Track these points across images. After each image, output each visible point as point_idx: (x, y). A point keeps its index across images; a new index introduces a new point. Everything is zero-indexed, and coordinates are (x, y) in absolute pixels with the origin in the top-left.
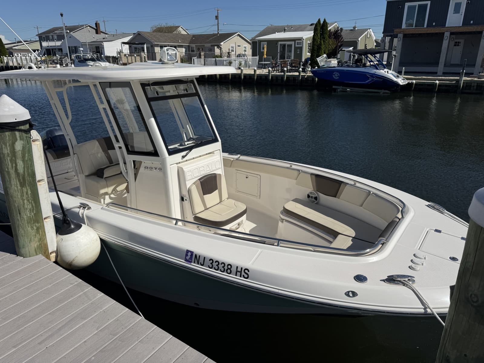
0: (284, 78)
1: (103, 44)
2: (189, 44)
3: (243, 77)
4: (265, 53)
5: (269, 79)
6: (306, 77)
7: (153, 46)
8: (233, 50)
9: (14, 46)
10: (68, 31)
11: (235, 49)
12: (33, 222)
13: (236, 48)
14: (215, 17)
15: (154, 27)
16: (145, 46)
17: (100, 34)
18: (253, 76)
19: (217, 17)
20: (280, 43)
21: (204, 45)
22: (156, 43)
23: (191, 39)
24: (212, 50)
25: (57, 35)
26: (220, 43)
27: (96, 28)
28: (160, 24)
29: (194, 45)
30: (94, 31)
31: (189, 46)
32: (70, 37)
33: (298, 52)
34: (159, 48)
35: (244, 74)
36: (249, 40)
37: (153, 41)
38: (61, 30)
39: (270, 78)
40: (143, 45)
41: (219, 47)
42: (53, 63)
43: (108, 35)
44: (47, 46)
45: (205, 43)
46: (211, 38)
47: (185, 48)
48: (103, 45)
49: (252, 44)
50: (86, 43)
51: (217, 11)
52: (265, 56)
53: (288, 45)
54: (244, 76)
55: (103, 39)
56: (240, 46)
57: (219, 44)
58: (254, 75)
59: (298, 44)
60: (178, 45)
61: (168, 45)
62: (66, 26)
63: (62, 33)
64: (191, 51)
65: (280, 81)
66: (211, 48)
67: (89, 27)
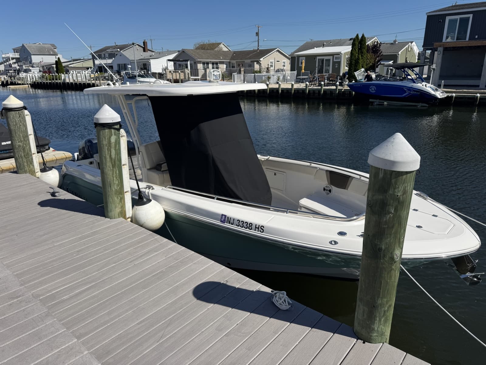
0: (321, 91)
1: (149, 61)
2: (230, 60)
3: (280, 91)
4: (303, 68)
5: (306, 93)
6: (343, 90)
7: (196, 63)
8: (272, 65)
9: (70, 64)
10: (119, 50)
11: (274, 64)
12: (118, 194)
15: (197, 44)
16: (189, 62)
17: (147, 52)
19: (257, 34)
20: (318, 58)
21: (244, 61)
22: (198, 60)
23: (232, 56)
24: (251, 65)
25: (108, 54)
26: (260, 59)
27: (144, 46)
28: (203, 42)
29: (234, 62)
30: (142, 49)
31: (230, 62)
32: (120, 55)
33: (336, 67)
34: (202, 64)
35: (281, 88)
36: (288, 56)
37: (196, 58)
38: (112, 48)
40: (187, 62)
41: (258, 63)
42: (104, 80)
43: (155, 53)
44: (100, 64)
45: (246, 59)
46: (251, 55)
47: (225, 64)
48: (150, 63)
49: (291, 59)
50: (134, 60)
51: (258, 28)
52: (303, 71)
53: (326, 60)
54: (281, 90)
55: (150, 56)
56: (279, 61)
57: (258, 60)
58: (291, 89)
59: (336, 59)
60: (220, 62)
61: (210, 61)
62: (117, 45)
63: (113, 51)
64: (231, 67)
65: (317, 94)
66: (250, 64)
67: (137, 46)
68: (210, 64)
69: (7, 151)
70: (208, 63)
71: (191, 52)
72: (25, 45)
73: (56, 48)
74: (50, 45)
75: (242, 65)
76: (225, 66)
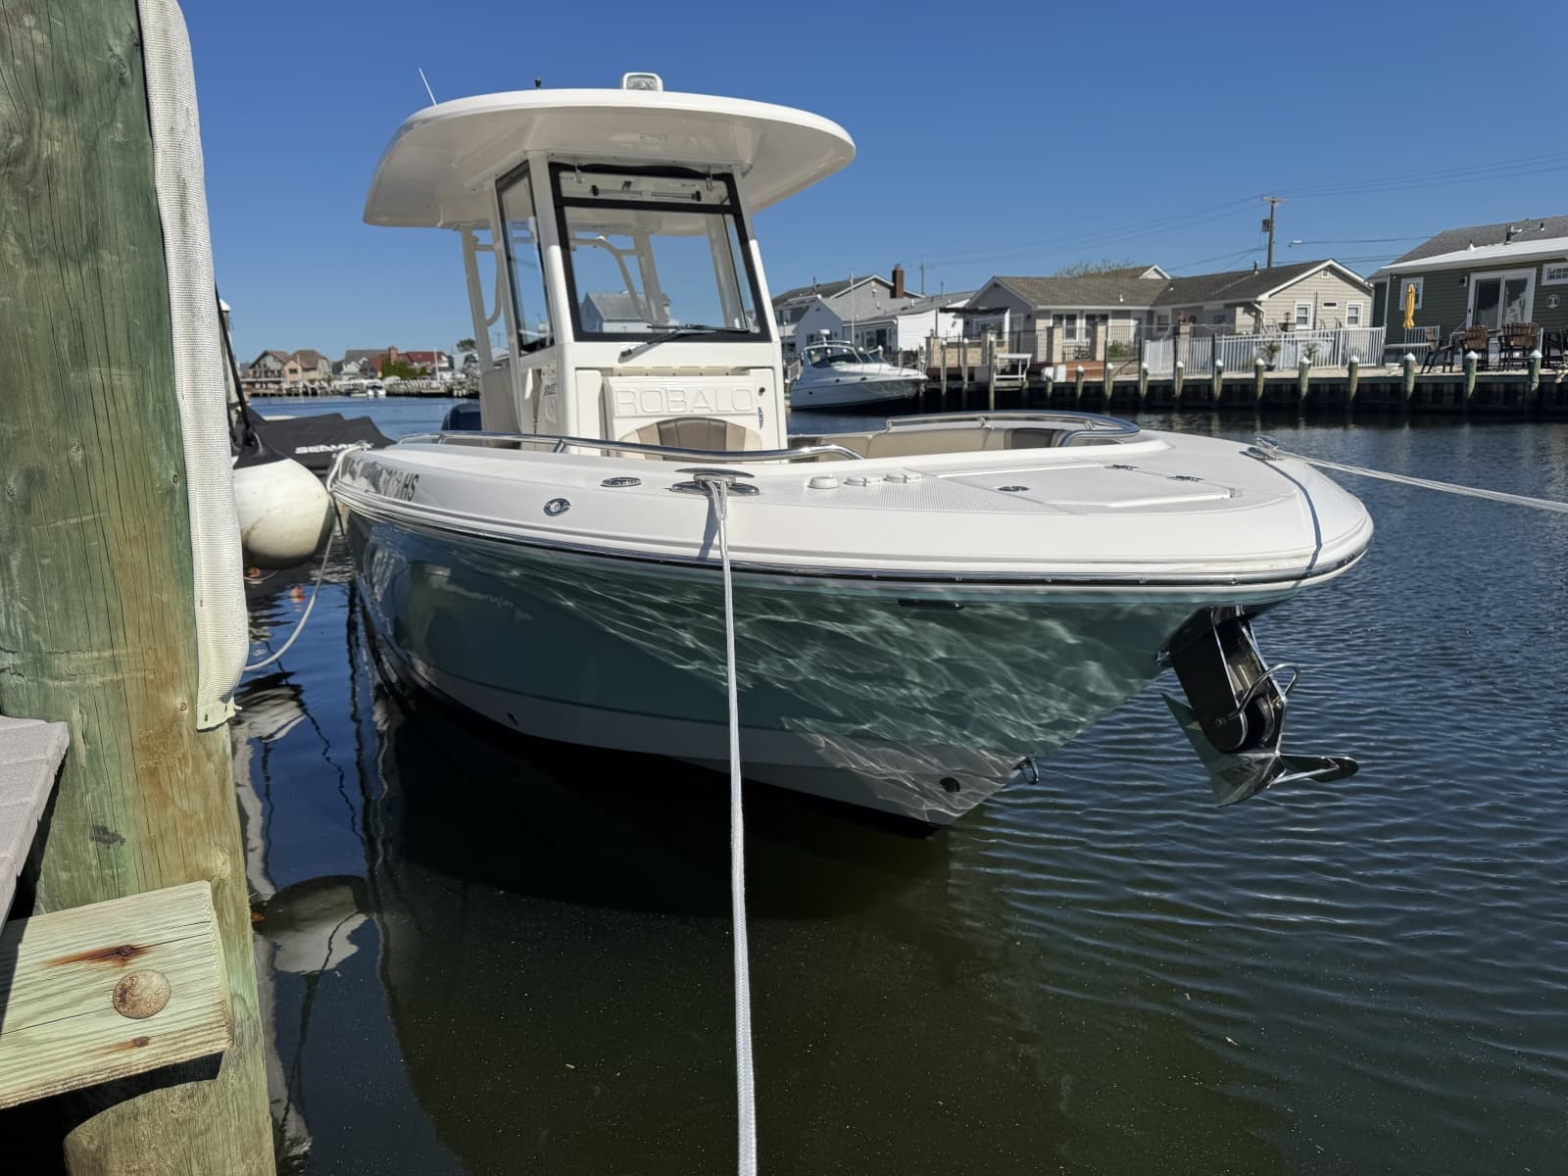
0: (1467, 385)
1: (895, 322)
2: (1151, 306)
3: (1305, 390)
4: (1411, 314)
5: (1406, 392)
6: (1559, 380)
7: (1030, 318)
8: (1306, 318)
10: (820, 296)
11: (1312, 313)
13: (1316, 311)
14: (1261, 224)
16: (1007, 316)
17: (900, 298)
18: (1345, 385)
19: (1267, 225)
20: (1475, 277)
21: (1201, 307)
22: (1040, 307)
23: (1163, 292)
24: (1225, 319)
25: (791, 309)
26: (1257, 296)
27: (892, 284)
29: (1166, 310)
30: (888, 291)
31: (1150, 313)
32: (818, 310)
33: (1553, 306)
35: (1310, 379)
36: (1362, 280)
37: (1034, 300)
38: (803, 294)
39: (1411, 388)
40: (1002, 315)
41: (1250, 308)
43: (918, 300)
45: (1206, 300)
46: (1230, 285)
47: (1135, 319)
48: (897, 325)
49: (1373, 292)
50: (850, 322)
51: (1270, 204)
52: (1410, 323)
53: (1510, 284)
54: (1310, 386)
55: (902, 309)
56: (1334, 305)
57: (1252, 299)
58: (1349, 379)
59: (1551, 277)
60: (1114, 311)
61: (1082, 311)
62: (818, 286)
63: (804, 302)
64: (1155, 326)
65: (1452, 397)
66: (1221, 314)
67: (873, 283)
68: (1081, 318)
70: (1072, 318)
71: (1020, 285)
73: (665, 305)
75: (1193, 319)
76: (1132, 323)
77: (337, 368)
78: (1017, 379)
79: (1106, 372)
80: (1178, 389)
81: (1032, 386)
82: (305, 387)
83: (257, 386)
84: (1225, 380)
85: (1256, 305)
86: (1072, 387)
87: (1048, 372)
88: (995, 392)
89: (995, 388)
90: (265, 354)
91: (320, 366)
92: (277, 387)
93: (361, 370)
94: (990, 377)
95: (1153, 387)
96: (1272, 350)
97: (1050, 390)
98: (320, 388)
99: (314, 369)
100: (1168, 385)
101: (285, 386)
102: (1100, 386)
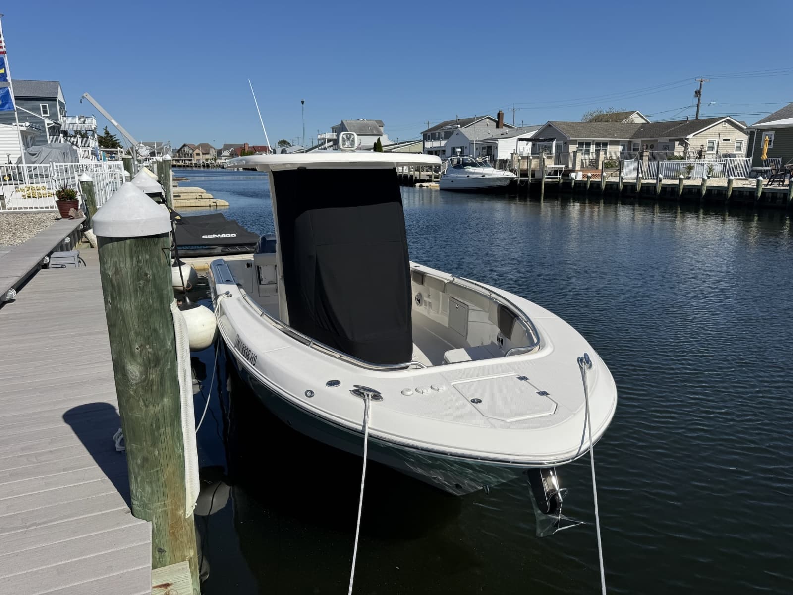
0: (789, 197)
1: (497, 142)
2: (630, 139)
3: (704, 192)
4: (766, 152)
5: (757, 197)
7: (567, 143)
8: (713, 147)
9: (394, 148)
10: (459, 126)
11: (716, 145)
13: (718, 145)
14: (694, 93)
16: (554, 143)
17: (502, 128)
18: (726, 191)
19: (698, 94)
21: (657, 140)
22: (572, 138)
23: (637, 131)
24: (669, 147)
25: (444, 132)
26: (687, 136)
27: (497, 120)
29: (638, 141)
30: (495, 124)
31: (630, 142)
32: (458, 134)
35: (707, 187)
36: (745, 129)
37: (569, 135)
38: (451, 124)
39: (760, 194)
40: (551, 142)
41: (683, 142)
42: (429, 170)
43: (511, 129)
44: (431, 148)
45: (660, 136)
46: (673, 129)
47: (622, 145)
48: (498, 144)
49: (750, 135)
50: (475, 141)
51: (700, 82)
52: (765, 157)
54: (707, 190)
55: (502, 135)
56: (729, 140)
57: (684, 137)
58: (728, 188)
60: (610, 141)
61: (594, 141)
62: (459, 120)
63: (451, 129)
64: (632, 149)
65: (781, 201)
66: (667, 145)
67: (487, 120)
68: (593, 145)
69: (207, 247)
70: (588, 144)
71: (562, 126)
72: (344, 122)
73: (382, 126)
74: (374, 122)
75: (652, 147)
76: (620, 148)
77: (219, 153)
78: (557, 178)
79: (602, 176)
80: (639, 188)
81: (564, 182)
82: (203, 162)
83: (181, 161)
84: (663, 184)
85: (686, 141)
86: (585, 183)
87: (573, 175)
88: (545, 184)
89: (545, 182)
90: (185, 145)
91: (211, 152)
92: (190, 162)
93: (230, 155)
94: (542, 177)
95: (626, 186)
96: (690, 168)
97: (573, 184)
98: (211, 163)
99: (208, 153)
100: (633, 186)
101: (194, 162)
102: (599, 184)
